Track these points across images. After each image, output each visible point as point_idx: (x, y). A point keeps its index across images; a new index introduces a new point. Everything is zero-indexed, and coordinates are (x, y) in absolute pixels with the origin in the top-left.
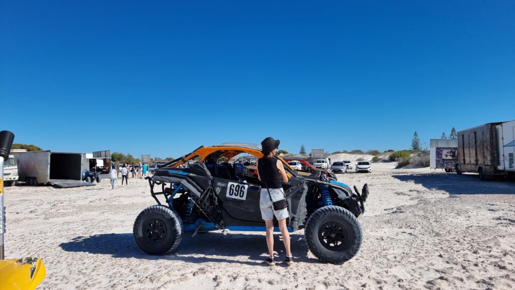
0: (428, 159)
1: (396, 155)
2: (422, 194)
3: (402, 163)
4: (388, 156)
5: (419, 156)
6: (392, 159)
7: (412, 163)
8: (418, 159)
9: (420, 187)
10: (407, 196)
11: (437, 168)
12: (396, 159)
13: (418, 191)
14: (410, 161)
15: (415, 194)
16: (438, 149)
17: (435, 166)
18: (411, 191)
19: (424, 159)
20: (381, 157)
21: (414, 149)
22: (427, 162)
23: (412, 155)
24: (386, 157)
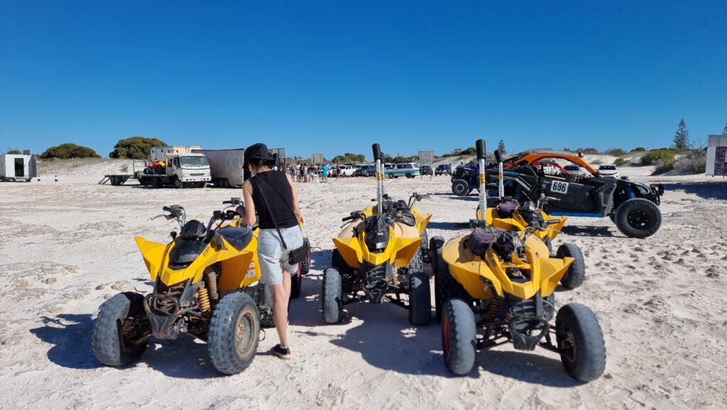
0: (702, 162)
1: (651, 157)
2: (697, 204)
3: (663, 167)
4: (639, 158)
5: (689, 157)
6: (645, 162)
7: (678, 168)
8: (687, 162)
9: (694, 196)
10: (680, 205)
11: (716, 174)
12: (653, 161)
13: (692, 201)
14: (674, 166)
15: (689, 203)
16: (718, 148)
17: (713, 173)
18: (683, 200)
19: (696, 163)
20: (629, 159)
21: (678, 146)
22: (701, 167)
23: (676, 157)
24: (637, 159)
